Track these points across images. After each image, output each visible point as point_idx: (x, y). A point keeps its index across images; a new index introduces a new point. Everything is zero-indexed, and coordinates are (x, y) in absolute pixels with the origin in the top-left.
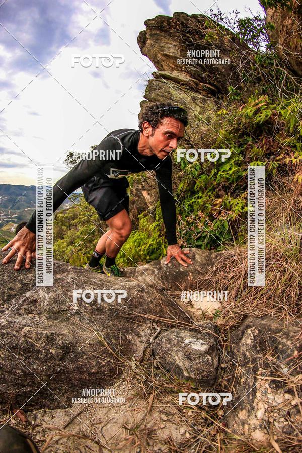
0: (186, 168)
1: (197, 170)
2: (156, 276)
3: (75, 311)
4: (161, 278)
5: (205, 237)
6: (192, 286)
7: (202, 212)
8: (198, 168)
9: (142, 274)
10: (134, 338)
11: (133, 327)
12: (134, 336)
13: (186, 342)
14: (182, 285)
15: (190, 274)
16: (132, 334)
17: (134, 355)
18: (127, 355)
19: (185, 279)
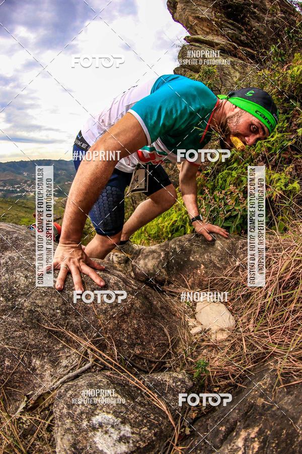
4: (167, 264)
6: (202, 283)
10: (42, 366)
11: (55, 347)
12: (45, 362)
13: (96, 420)
14: (189, 279)
15: (203, 266)
16: (44, 359)
17: (31, 392)
18: (20, 388)
19: (194, 273)
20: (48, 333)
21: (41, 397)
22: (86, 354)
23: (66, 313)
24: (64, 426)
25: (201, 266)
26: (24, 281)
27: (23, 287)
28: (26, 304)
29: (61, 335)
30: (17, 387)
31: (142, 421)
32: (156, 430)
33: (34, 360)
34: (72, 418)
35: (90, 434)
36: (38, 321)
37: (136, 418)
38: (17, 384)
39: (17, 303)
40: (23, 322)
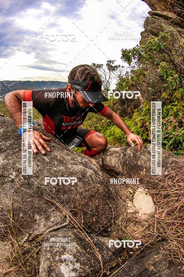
0: (167, 79)
1: (176, 82)
2: (120, 159)
3: (11, 179)
4: (123, 163)
5: (171, 138)
6: (142, 180)
7: (175, 118)
8: (177, 81)
9: (111, 154)
10: (40, 220)
11: (49, 210)
12: (42, 218)
13: (63, 257)
14: (135, 176)
15: (145, 170)
16: (42, 216)
17: (32, 232)
18: (26, 229)
19: (138, 173)
20: (46, 201)
21: (37, 236)
22: (66, 217)
23: (58, 191)
24: (47, 257)
25: (143, 169)
26: (36, 168)
27: (35, 172)
28: (36, 183)
29: (53, 204)
30: (24, 228)
31: (87, 262)
32: (93, 269)
33: (36, 216)
34: (51, 253)
35: (59, 264)
36: (41, 193)
37: (84, 260)
38: (25, 227)
39: (30, 181)
40: (33, 193)
